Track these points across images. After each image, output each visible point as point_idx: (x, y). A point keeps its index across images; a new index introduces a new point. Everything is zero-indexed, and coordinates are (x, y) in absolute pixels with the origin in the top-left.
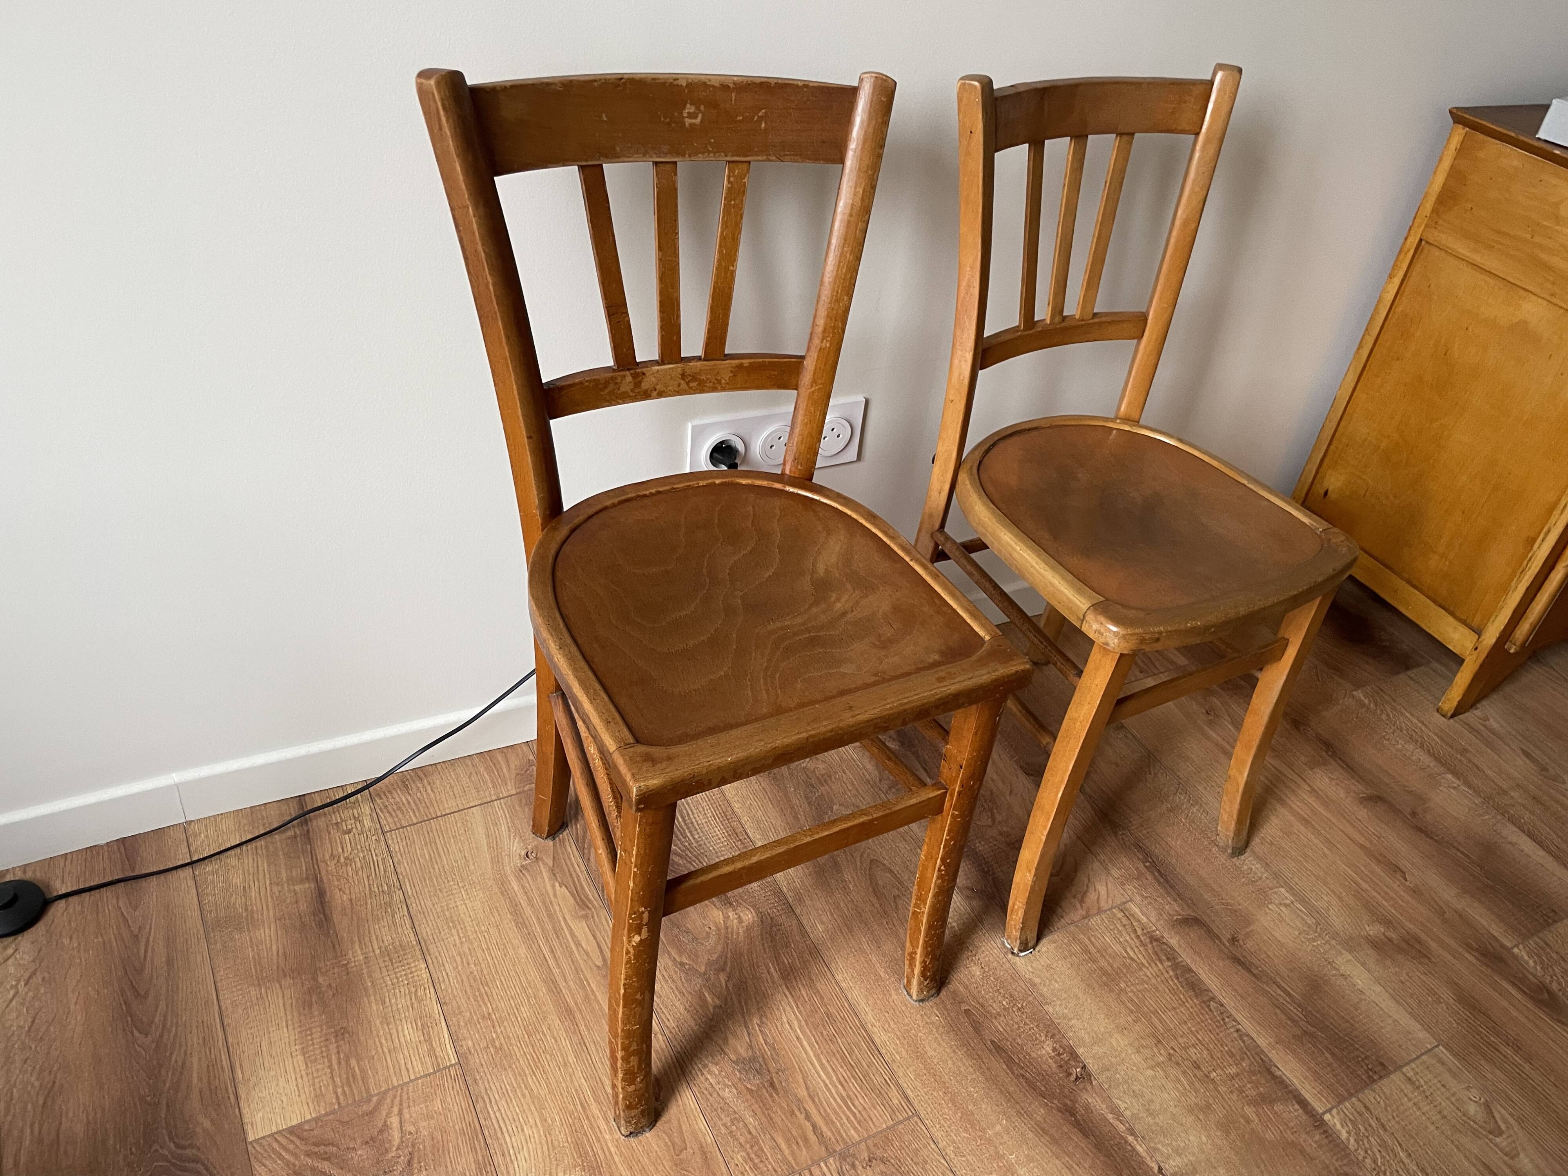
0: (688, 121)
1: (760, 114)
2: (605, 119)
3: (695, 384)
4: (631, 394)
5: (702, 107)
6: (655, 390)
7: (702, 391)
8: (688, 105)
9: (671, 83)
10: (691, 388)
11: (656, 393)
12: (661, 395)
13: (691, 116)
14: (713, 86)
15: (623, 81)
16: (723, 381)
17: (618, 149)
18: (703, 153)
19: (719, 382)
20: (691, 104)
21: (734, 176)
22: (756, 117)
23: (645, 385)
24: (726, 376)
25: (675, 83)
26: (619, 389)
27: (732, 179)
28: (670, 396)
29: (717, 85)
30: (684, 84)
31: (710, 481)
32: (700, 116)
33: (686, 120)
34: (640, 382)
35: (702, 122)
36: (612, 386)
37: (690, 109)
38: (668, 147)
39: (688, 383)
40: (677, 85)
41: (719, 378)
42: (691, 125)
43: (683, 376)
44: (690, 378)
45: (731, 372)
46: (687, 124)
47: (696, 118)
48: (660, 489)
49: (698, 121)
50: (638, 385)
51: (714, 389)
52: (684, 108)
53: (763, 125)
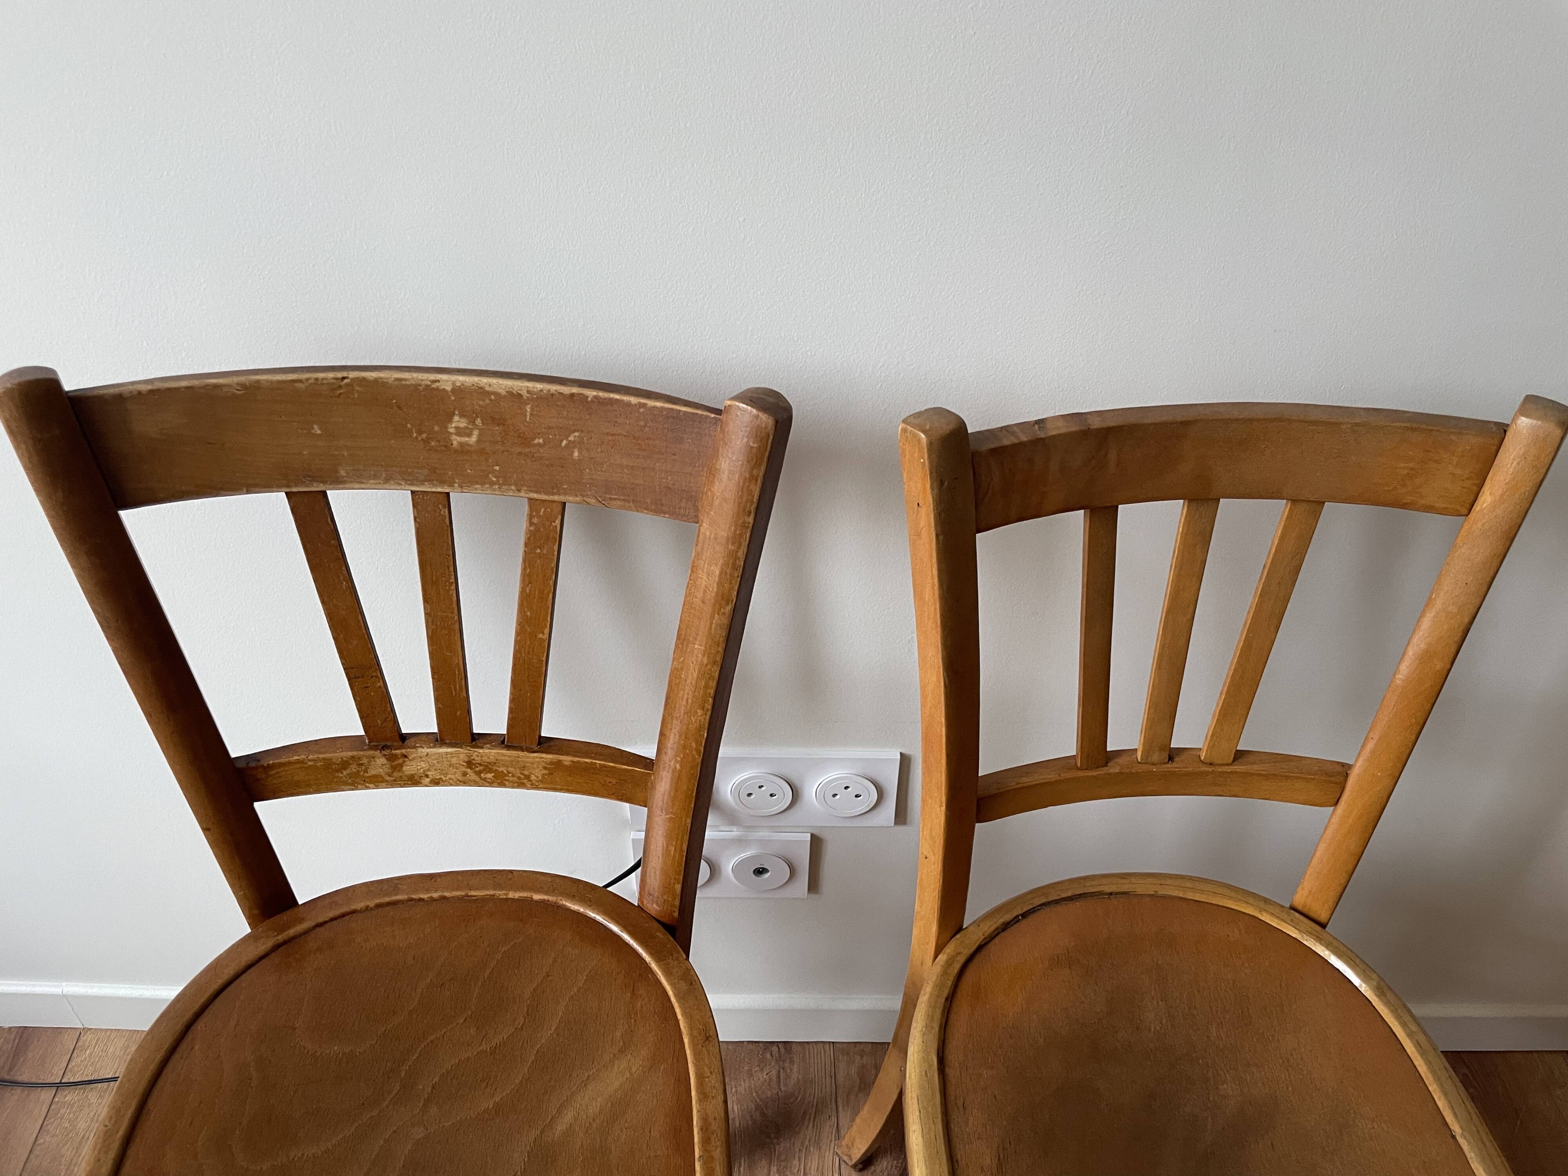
0: (456, 440)
1: (571, 438)
2: (319, 432)
3: (490, 776)
4: (388, 778)
5: (479, 421)
6: (427, 776)
7: (502, 785)
8: (456, 418)
9: (428, 386)
10: (485, 780)
11: (428, 780)
12: (436, 783)
13: (460, 432)
14: (494, 393)
15: (346, 381)
16: (533, 777)
17: (343, 473)
18: (483, 484)
19: (528, 777)
20: (462, 416)
21: (539, 517)
22: (564, 443)
23: (409, 768)
24: (538, 773)
25: (434, 386)
26: (366, 771)
27: (535, 520)
28: (451, 785)
29: (504, 393)
30: (449, 388)
31: (525, 894)
32: (476, 433)
33: (454, 437)
34: (401, 765)
35: (479, 441)
36: (353, 768)
37: (458, 422)
38: (426, 472)
39: (478, 773)
40: (437, 389)
41: (526, 773)
42: (461, 444)
43: (470, 764)
44: (482, 768)
45: (545, 768)
46: (455, 443)
47: (469, 435)
48: (447, 894)
49: (474, 439)
50: (398, 768)
51: (521, 785)
52: (450, 420)
53: (576, 454)
